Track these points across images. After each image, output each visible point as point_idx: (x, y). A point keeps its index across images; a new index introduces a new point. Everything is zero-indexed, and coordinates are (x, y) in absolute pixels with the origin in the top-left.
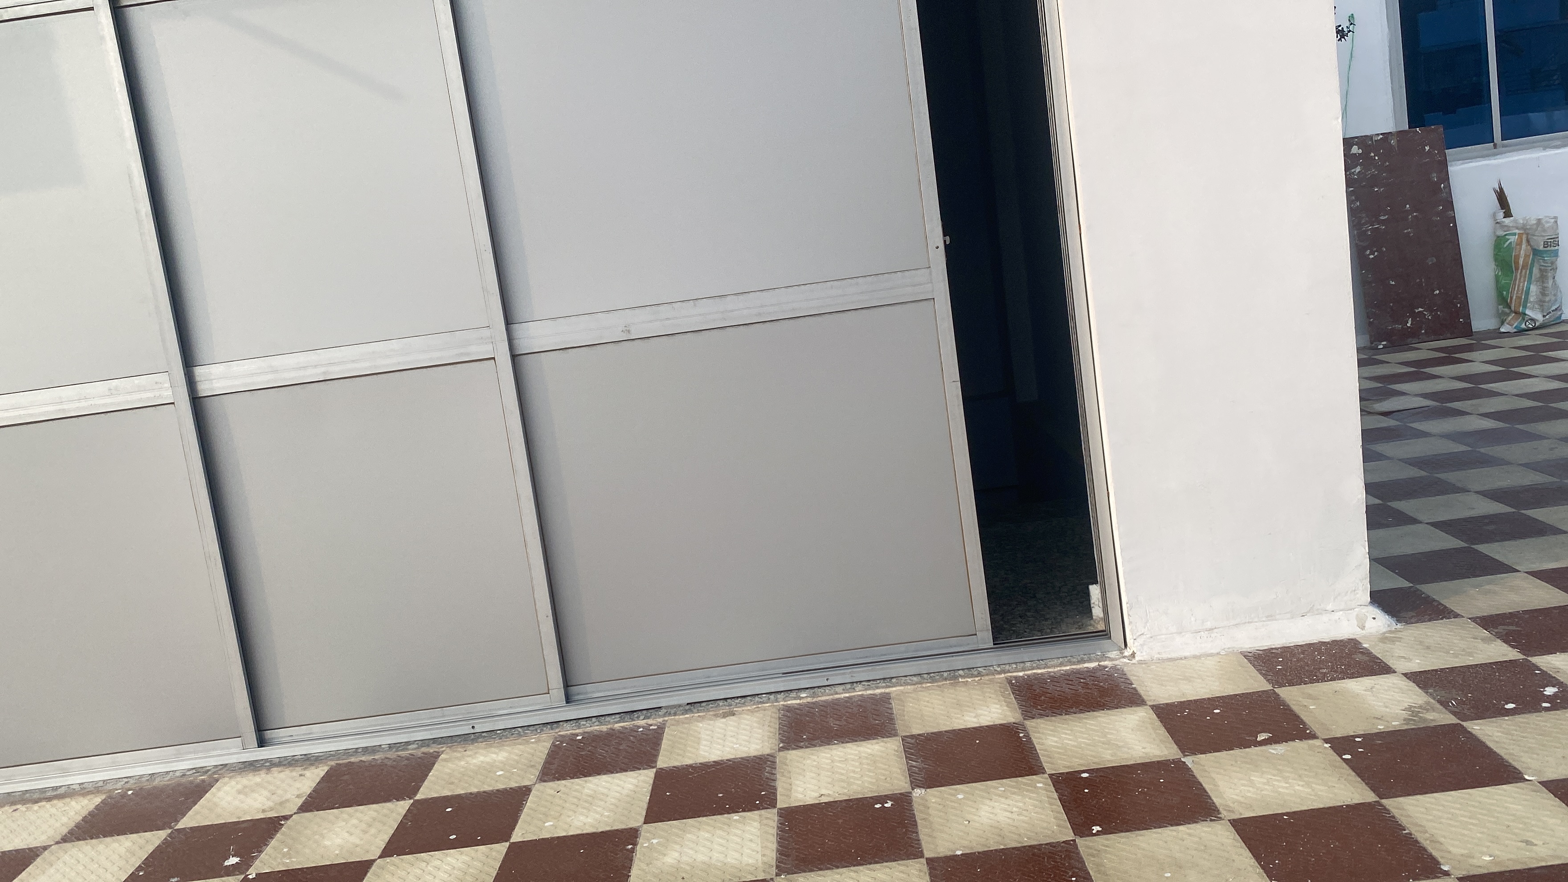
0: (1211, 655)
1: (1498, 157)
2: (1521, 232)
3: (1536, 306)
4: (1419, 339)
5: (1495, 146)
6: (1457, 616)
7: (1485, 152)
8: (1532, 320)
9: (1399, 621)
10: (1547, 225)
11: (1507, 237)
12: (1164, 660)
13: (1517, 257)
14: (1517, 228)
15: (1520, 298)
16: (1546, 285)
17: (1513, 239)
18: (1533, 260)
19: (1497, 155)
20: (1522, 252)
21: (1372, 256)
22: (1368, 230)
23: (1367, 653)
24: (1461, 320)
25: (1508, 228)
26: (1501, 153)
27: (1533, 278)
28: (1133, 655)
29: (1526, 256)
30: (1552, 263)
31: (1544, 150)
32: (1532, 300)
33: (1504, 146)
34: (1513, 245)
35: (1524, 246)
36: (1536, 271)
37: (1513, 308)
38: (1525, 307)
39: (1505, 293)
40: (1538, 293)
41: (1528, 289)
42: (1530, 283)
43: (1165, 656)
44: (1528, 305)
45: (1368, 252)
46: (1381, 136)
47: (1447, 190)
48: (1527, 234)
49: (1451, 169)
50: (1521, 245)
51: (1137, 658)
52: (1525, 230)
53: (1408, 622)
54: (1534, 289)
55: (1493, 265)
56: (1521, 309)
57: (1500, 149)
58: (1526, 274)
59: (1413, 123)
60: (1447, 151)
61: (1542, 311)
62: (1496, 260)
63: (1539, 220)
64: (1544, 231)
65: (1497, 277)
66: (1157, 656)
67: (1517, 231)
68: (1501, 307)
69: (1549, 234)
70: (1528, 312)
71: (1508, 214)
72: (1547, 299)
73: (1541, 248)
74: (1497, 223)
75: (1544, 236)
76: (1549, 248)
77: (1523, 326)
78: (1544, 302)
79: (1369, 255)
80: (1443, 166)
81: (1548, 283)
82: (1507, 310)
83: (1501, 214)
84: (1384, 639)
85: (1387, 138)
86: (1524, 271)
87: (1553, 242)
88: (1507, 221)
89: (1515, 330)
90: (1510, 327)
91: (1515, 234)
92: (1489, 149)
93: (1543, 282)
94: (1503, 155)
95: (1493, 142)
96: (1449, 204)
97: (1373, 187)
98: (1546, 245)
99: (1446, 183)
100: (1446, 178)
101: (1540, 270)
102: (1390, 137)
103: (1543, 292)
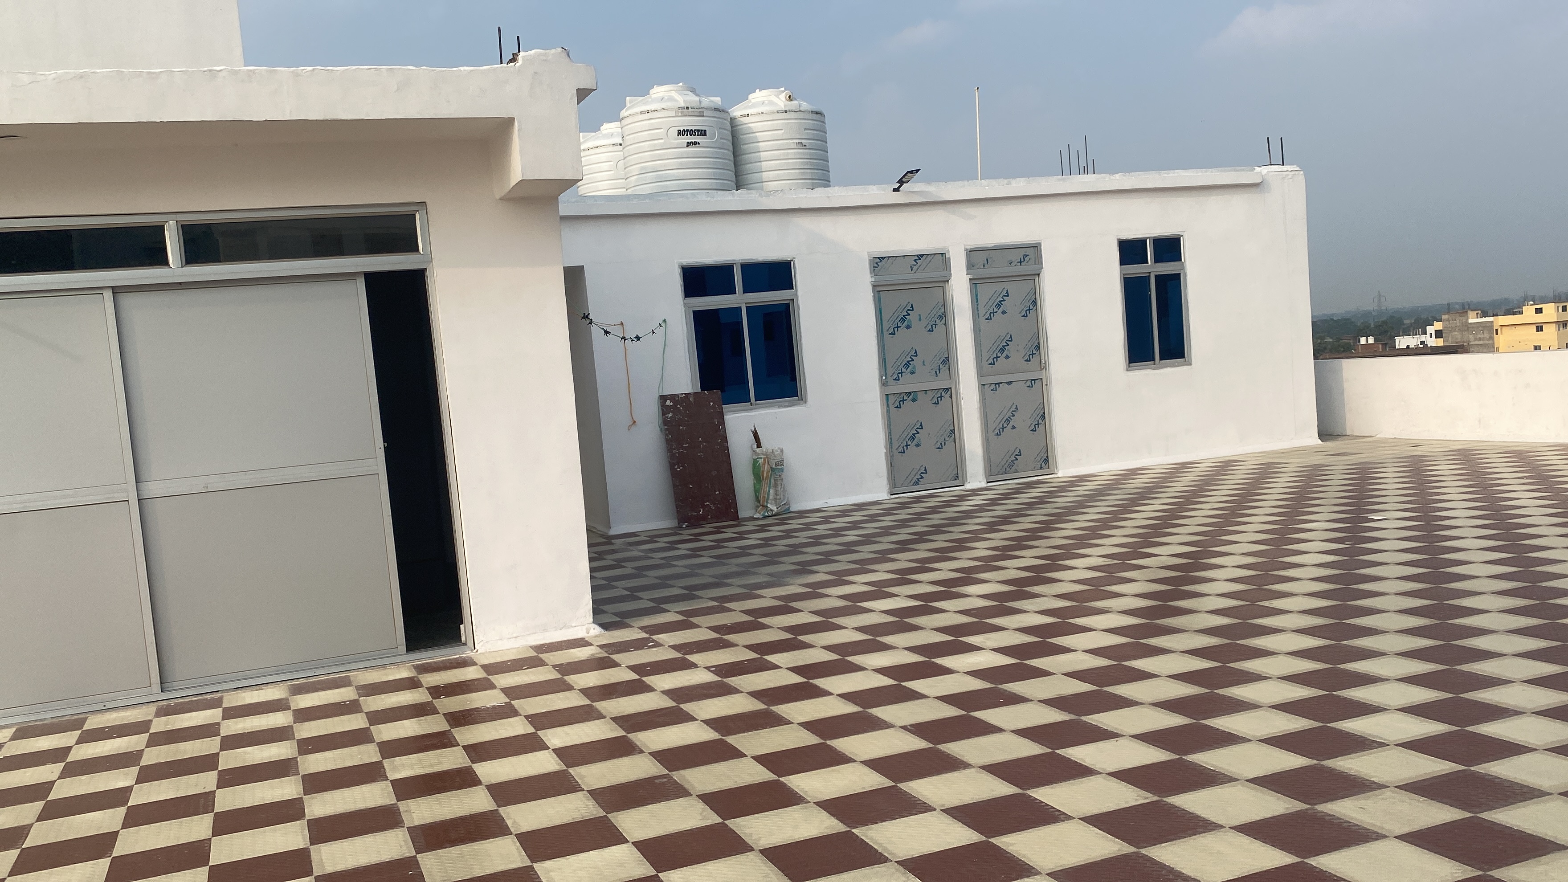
0: (515, 648)
1: (754, 410)
2: (765, 457)
3: (773, 502)
4: (707, 521)
5: (751, 404)
6: (633, 627)
7: (746, 408)
8: (772, 510)
9: (606, 631)
10: (776, 453)
11: (758, 460)
12: (491, 652)
13: (763, 472)
14: (763, 454)
15: (764, 497)
16: (777, 489)
17: (761, 461)
18: (771, 475)
19: (753, 409)
20: (766, 469)
21: (678, 470)
22: (677, 453)
23: (586, 641)
24: (732, 510)
25: (759, 454)
26: (755, 409)
27: (772, 485)
28: (477, 651)
29: (768, 472)
30: (780, 476)
31: (779, 408)
32: (771, 498)
33: (756, 405)
34: (761, 465)
35: (766, 466)
36: (772, 481)
37: (761, 503)
38: (767, 502)
39: (758, 494)
40: (774, 494)
41: (769, 491)
42: (770, 488)
43: (493, 650)
44: (769, 501)
45: (676, 467)
46: (684, 395)
47: (723, 430)
48: (768, 458)
49: (725, 417)
50: (765, 464)
51: (479, 652)
52: (767, 455)
53: (610, 631)
54: (772, 491)
55: (752, 477)
56: (765, 503)
57: (754, 406)
58: (767, 482)
59: (703, 389)
60: (723, 406)
61: (776, 505)
62: (753, 474)
63: (773, 450)
64: (775, 456)
65: (754, 484)
66: (488, 651)
67: (763, 456)
68: (756, 502)
69: (778, 459)
70: (768, 506)
71: (759, 446)
72: (778, 497)
73: (774, 467)
74: (753, 451)
75: (774, 459)
76: (778, 467)
77: (766, 514)
78: (777, 499)
79: (678, 468)
80: (721, 415)
81: (778, 488)
82: (758, 504)
83: (755, 446)
84: (596, 636)
85: (687, 396)
86: (767, 480)
87: (780, 463)
88: (758, 450)
89: (762, 517)
90: (759, 514)
91: (761, 458)
92: (746, 406)
93: (776, 487)
94: (756, 410)
95: (750, 402)
96: (725, 439)
97: (679, 426)
98: (776, 465)
99: (723, 426)
100: (722, 422)
101: (775, 480)
102: (689, 396)
103: (776, 495)
